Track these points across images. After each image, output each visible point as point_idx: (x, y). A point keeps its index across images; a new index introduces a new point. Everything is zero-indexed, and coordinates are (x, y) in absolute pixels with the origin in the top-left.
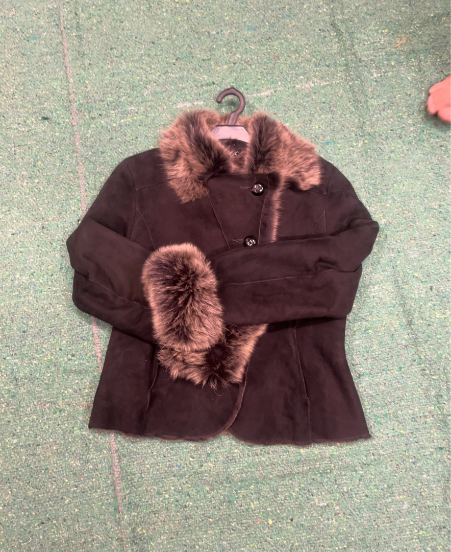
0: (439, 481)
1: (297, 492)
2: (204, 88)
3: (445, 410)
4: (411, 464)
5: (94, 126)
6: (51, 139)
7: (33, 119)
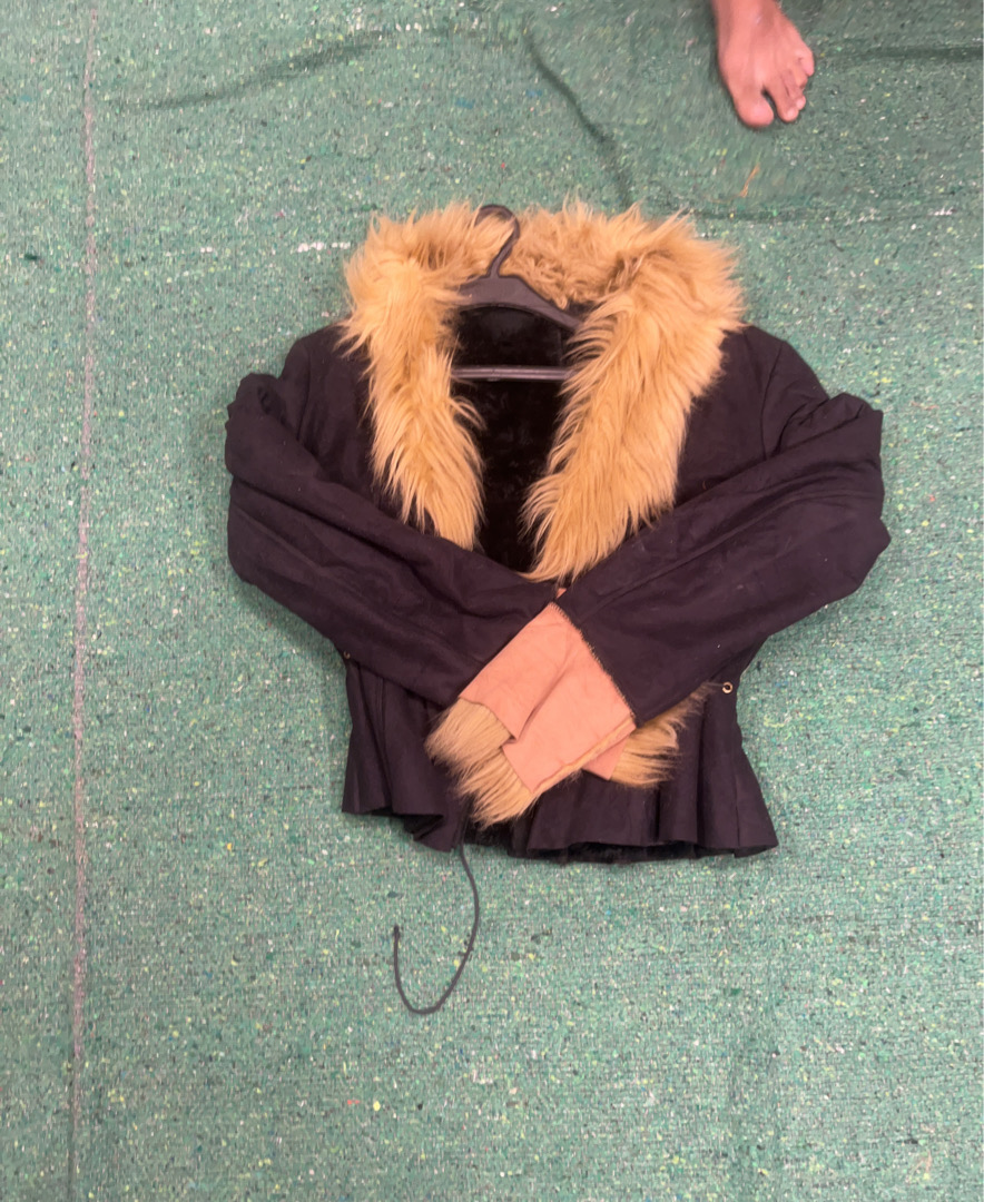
0: (723, 1056)
1: (438, 1050)
2: (356, 216)
3: (751, 913)
4: (672, 1015)
5: (129, 280)
6: (39, 300)
7: (8, 257)
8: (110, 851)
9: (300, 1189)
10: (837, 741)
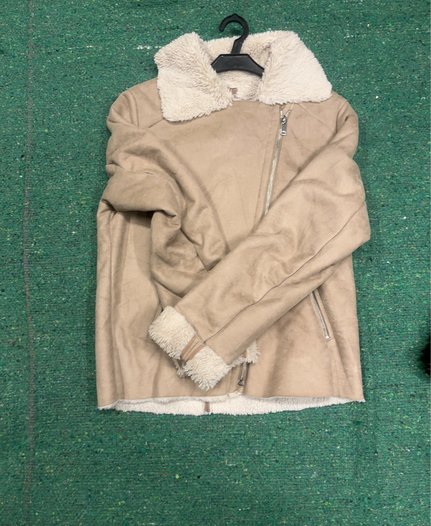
0: (352, 454)
1: (209, 451)
2: (168, 32)
4: (327, 434)
5: (50, 61)
6: (4, 72)
8: (46, 351)
9: (140, 515)
10: (410, 296)
